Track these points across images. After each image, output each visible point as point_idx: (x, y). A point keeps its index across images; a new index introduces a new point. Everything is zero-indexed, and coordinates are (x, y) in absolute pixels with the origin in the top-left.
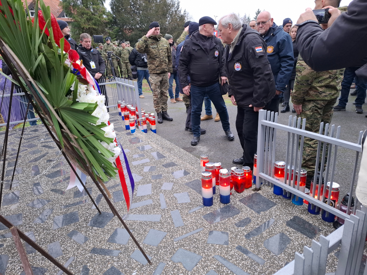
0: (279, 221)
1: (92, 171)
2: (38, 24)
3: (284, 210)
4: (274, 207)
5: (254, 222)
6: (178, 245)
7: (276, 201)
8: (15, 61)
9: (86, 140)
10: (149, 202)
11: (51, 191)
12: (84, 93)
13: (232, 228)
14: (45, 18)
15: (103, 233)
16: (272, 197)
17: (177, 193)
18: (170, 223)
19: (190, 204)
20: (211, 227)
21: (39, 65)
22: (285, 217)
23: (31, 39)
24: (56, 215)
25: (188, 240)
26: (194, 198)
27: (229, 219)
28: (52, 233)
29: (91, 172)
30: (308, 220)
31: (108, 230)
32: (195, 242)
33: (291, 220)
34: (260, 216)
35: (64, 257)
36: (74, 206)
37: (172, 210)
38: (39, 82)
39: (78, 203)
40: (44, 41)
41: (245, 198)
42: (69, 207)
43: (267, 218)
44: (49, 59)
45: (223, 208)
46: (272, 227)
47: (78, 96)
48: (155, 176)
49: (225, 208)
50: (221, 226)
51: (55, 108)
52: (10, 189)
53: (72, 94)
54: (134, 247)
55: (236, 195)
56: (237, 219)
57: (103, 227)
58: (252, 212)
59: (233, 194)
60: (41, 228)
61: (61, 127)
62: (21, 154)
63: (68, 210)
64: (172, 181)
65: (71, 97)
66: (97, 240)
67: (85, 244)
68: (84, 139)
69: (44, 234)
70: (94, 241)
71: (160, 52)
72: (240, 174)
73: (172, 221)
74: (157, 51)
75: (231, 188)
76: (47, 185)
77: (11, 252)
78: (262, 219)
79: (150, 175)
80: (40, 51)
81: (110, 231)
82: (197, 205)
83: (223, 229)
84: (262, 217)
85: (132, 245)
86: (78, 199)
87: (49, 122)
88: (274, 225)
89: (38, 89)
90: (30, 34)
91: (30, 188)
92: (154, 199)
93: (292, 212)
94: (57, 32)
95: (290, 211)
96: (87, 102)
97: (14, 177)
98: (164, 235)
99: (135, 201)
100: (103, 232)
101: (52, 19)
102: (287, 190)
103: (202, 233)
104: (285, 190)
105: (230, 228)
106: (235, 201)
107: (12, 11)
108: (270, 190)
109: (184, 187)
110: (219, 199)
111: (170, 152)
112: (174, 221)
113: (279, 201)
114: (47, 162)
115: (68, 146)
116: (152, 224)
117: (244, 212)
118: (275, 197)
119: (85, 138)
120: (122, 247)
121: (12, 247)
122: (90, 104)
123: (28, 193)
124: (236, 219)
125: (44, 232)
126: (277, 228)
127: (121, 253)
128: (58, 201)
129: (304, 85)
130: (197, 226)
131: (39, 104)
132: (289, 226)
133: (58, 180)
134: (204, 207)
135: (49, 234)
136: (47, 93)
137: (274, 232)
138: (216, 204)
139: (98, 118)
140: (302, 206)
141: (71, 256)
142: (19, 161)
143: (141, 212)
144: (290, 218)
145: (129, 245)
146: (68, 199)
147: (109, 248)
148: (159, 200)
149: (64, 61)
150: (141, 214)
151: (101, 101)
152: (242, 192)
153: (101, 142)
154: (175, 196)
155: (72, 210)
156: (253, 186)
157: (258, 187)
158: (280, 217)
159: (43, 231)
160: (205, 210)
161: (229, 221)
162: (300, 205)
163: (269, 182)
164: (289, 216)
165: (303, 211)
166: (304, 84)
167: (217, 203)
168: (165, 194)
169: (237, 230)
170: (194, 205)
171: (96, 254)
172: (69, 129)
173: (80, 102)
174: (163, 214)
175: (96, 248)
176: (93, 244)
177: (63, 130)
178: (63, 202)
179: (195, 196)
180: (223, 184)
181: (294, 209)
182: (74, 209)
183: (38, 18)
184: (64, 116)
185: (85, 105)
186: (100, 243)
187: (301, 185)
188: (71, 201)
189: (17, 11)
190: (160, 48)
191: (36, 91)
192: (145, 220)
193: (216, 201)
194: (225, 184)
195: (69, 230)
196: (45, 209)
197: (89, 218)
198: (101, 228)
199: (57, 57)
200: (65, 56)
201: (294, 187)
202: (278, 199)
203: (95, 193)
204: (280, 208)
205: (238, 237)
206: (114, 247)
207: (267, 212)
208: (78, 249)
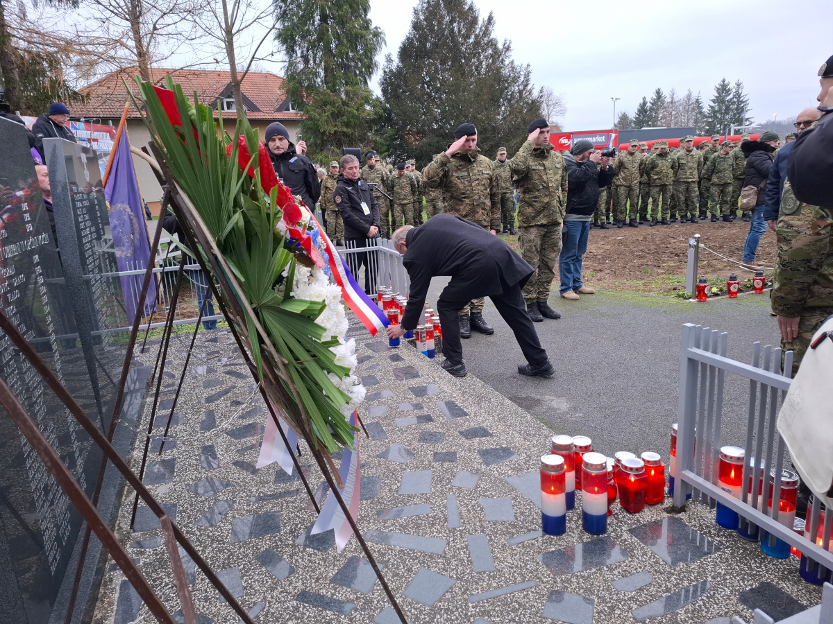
0: (722, 589)
1: (310, 430)
2: (237, 160)
3: (738, 565)
4: (713, 556)
5: (658, 583)
6: (478, 610)
7: (719, 541)
8: (194, 219)
9: (303, 369)
10: (424, 510)
11: (234, 464)
12: (306, 283)
13: (603, 590)
14: (249, 149)
15: (325, 562)
16: (712, 530)
17: (486, 496)
18: (464, 560)
19: (514, 526)
20: (556, 582)
21: (233, 228)
22: (739, 581)
23: (223, 182)
24: (238, 513)
25: (499, 603)
26: (522, 514)
27: (599, 570)
28: (227, 550)
29: (308, 431)
30: (796, 596)
31: (335, 557)
32: (515, 610)
33: (751, 590)
34: (676, 573)
35: (246, 601)
36: (273, 499)
37: (471, 534)
38: (231, 259)
39: (281, 495)
40: (245, 189)
41: (644, 525)
42: (266, 500)
43: (692, 578)
44: (251, 219)
45: (588, 543)
46: (702, 599)
47: (295, 287)
48: (441, 453)
49: (592, 543)
50: (578, 584)
51: (254, 306)
52: (160, 454)
53: (285, 283)
54: (383, 601)
55: (624, 517)
56: (619, 573)
57: (326, 549)
58: (657, 561)
59: (616, 514)
60: (209, 537)
61: (261, 341)
62: (185, 386)
63: (262, 506)
64: (477, 470)
65: (283, 287)
66: (310, 576)
67: (288, 580)
68: (298, 367)
69: (213, 550)
70: (306, 578)
71: (473, 184)
72: (634, 470)
73: (469, 557)
74: (467, 183)
75: (611, 500)
76: (227, 452)
77: (150, 576)
78: (680, 580)
79: (430, 451)
80: (237, 204)
81: (338, 560)
82: (529, 530)
83: (582, 591)
84: (679, 574)
85: (380, 595)
86: (282, 487)
87: (242, 330)
88: (707, 597)
89: (227, 270)
90: (223, 174)
91: (195, 455)
92: (434, 504)
93: (759, 571)
94: (267, 172)
95: (752, 570)
96: (308, 299)
97: (169, 430)
98: (450, 585)
99: (394, 505)
100: (324, 560)
101: (260, 151)
102: (749, 518)
103: (532, 592)
104: (744, 519)
105: (598, 591)
106: (619, 530)
107: (196, 135)
108: (708, 515)
109: (503, 485)
110: (580, 522)
111: (479, 403)
112: (473, 558)
113: (727, 541)
114: (231, 405)
115: (270, 376)
116: (427, 558)
117: (638, 559)
118: (719, 532)
119: (302, 363)
120: (360, 597)
121: (154, 568)
122: (312, 303)
123: (190, 465)
124: (616, 572)
125: (213, 545)
126: (715, 606)
127: (356, 610)
128: (245, 486)
129: (799, 270)
130: (522, 576)
131: (226, 296)
132: (746, 605)
133: (248, 444)
134: (543, 536)
135: (221, 551)
136: (243, 280)
137: (706, 612)
138: (573, 532)
139: (324, 329)
140: (785, 561)
141: (259, 600)
142: (181, 400)
143: (405, 528)
144: (751, 585)
145: (373, 594)
146: (263, 483)
147: (333, 594)
148: (445, 507)
149: (275, 224)
150: (405, 532)
151: (334, 297)
152: (638, 512)
153: (328, 373)
154: (481, 504)
155: (269, 507)
156: (666, 501)
157: (679, 505)
158: (726, 579)
159: (212, 543)
160: (546, 543)
161: (598, 575)
162: (782, 559)
163: (705, 496)
164: (748, 581)
165: (786, 573)
166: (799, 268)
167: (575, 531)
168: (459, 496)
169: (615, 596)
170: (522, 528)
171: (307, 605)
172: (274, 345)
173: (296, 297)
174: (451, 539)
175: (308, 592)
176: (303, 583)
177: (265, 347)
178: (254, 489)
179: (526, 509)
180: (591, 488)
181: (764, 565)
182: (273, 507)
183: (238, 149)
184: (268, 322)
185: (304, 304)
186: (317, 581)
187: (783, 509)
188: (268, 489)
189: (205, 137)
190: (474, 177)
191: (223, 272)
192: (411, 546)
193: (574, 526)
194: (596, 489)
195: (259, 547)
196: (219, 500)
197: (300, 528)
198: (321, 551)
199: (265, 216)
200: (278, 216)
201: (765, 512)
202: (726, 537)
203: (316, 478)
204: (727, 559)
205: (616, 612)
206: (344, 595)
207: (694, 566)
208: (273, 589)
